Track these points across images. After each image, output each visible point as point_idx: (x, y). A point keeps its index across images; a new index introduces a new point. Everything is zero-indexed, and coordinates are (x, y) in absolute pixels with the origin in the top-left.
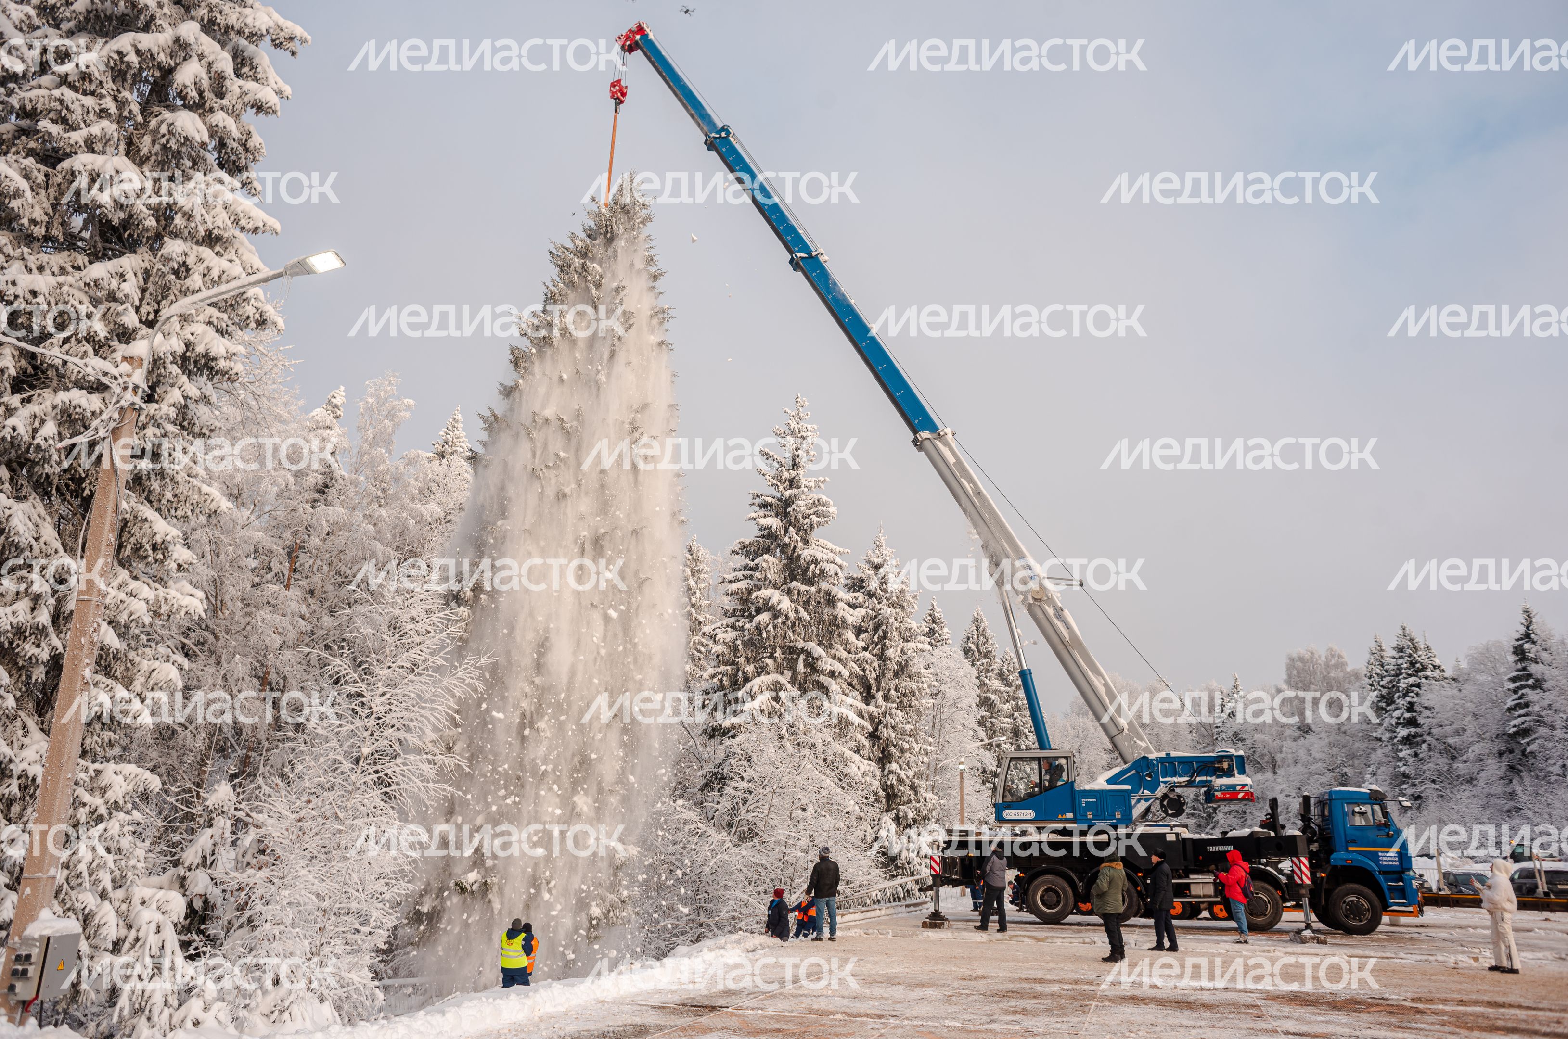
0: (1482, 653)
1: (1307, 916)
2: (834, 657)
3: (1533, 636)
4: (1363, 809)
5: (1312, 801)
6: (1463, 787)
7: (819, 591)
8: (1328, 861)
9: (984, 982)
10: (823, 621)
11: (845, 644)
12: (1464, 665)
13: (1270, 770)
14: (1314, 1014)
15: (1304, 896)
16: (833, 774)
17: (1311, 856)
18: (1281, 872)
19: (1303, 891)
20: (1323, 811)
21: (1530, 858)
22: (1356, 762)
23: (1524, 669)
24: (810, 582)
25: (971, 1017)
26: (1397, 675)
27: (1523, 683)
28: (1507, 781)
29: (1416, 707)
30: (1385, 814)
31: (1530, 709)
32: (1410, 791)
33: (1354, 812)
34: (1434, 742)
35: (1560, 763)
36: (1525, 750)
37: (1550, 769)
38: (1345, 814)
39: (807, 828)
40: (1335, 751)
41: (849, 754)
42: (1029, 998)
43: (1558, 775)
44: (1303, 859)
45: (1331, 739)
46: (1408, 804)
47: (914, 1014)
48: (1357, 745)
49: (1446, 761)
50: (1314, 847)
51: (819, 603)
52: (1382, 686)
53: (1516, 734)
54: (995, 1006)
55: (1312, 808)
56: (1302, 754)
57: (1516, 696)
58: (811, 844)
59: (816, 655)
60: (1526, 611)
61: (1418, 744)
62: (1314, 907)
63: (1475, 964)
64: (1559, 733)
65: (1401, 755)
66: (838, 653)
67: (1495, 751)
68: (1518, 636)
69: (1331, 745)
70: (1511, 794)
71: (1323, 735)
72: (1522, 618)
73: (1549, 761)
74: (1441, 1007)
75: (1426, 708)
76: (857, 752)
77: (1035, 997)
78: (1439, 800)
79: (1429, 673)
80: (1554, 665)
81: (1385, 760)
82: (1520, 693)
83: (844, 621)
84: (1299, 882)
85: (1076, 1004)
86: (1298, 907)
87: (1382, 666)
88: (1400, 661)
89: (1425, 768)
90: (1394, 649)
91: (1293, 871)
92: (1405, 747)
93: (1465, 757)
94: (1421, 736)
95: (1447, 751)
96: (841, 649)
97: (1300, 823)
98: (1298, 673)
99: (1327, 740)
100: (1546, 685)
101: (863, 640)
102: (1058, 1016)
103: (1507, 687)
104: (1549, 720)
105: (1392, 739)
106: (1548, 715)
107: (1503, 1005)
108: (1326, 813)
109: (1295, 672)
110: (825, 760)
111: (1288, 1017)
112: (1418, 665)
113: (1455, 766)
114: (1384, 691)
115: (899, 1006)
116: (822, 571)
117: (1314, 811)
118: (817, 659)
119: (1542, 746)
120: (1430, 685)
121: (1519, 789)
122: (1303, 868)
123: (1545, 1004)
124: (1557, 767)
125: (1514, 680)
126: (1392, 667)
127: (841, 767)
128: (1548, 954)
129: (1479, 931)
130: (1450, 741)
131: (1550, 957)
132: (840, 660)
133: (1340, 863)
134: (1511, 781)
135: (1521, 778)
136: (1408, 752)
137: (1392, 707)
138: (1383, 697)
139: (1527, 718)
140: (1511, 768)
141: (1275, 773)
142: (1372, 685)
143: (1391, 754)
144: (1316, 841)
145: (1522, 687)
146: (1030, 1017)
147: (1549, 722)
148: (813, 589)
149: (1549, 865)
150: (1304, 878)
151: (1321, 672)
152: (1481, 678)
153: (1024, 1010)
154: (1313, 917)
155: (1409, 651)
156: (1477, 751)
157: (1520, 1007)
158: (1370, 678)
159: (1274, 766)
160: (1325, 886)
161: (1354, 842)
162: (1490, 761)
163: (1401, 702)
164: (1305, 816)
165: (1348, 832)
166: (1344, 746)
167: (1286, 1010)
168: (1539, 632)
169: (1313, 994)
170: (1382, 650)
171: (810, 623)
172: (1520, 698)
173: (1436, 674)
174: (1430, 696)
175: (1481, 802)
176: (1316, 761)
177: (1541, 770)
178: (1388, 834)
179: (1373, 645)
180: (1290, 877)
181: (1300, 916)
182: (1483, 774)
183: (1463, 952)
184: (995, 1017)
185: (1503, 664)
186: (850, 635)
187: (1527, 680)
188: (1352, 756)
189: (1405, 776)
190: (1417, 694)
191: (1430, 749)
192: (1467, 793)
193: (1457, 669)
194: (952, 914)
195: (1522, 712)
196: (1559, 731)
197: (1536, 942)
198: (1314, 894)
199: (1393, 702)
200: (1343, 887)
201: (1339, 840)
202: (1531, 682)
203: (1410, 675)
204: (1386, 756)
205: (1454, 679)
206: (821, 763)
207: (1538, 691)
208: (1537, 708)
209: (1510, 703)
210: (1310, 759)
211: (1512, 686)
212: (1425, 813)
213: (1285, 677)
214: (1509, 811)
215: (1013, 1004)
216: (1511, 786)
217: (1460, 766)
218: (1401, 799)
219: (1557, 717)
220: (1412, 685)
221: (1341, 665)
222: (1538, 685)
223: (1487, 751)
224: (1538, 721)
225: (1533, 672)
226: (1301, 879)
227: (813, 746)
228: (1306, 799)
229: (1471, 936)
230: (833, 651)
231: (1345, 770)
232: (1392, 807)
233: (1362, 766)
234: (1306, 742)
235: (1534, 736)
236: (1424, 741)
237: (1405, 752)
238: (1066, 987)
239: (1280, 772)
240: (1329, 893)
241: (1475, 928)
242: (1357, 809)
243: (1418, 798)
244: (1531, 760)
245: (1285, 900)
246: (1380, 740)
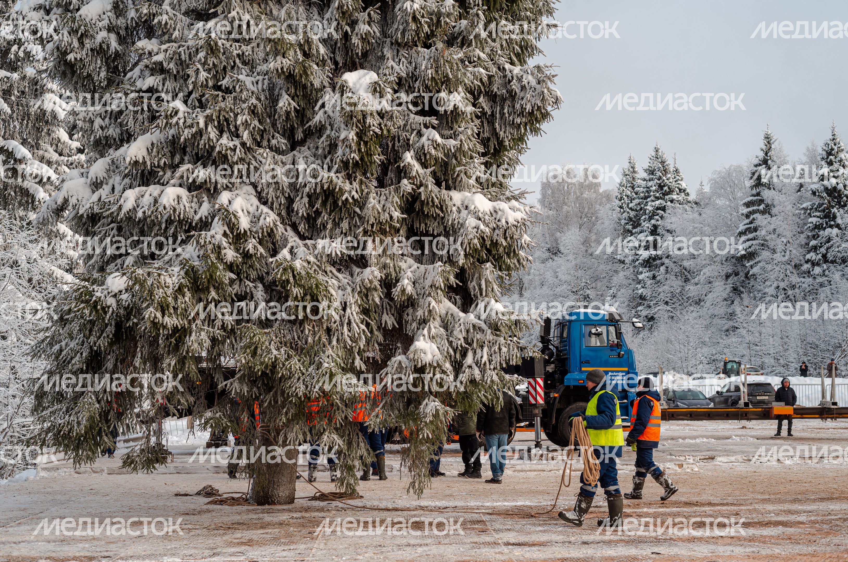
0: (723, 178)
1: (537, 435)
2: (42, 159)
3: (769, 162)
4: (599, 330)
5: (553, 324)
6: (692, 308)
7: (24, 78)
8: (562, 382)
9: (209, 515)
10: (29, 115)
11: (56, 143)
12: (707, 189)
13: (517, 292)
14: (534, 525)
15: (536, 415)
16: (39, 296)
17: (548, 377)
18: (517, 392)
19: (536, 411)
20: (562, 333)
21: (738, 374)
22: (599, 284)
23: (758, 194)
24: (14, 69)
25: (193, 551)
26: (646, 198)
27: (755, 208)
28: (729, 302)
29: (659, 231)
30: (619, 334)
31: (758, 233)
32: (644, 313)
33: (590, 334)
34: (671, 265)
35: (775, 285)
36: (748, 272)
37: (767, 290)
38: (582, 336)
39: (8, 358)
40: (580, 273)
41: (59, 273)
42: (256, 529)
43: (772, 296)
44: (539, 380)
45: (578, 261)
46: (640, 325)
47: (130, 553)
48: (602, 267)
49: (680, 283)
50: (550, 368)
51: (23, 92)
52: (631, 209)
53: (743, 257)
54: (219, 539)
55: (552, 331)
56: (549, 275)
57: (747, 221)
58: (12, 377)
59: (19, 156)
60: (768, 138)
61: (657, 267)
62: (544, 425)
63: (679, 470)
64: (778, 257)
65: (640, 277)
66: (46, 155)
67: (723, 273)
68: (756, 162)
69: (578, 267)
70: (731, 314)
71: (571, 257)
72: (762, 144)
73: (767, 283)
74: (645, 510)
75: (668, 231)
76: (69, 270)
77: (262, 528)
78: (669, 321)
79: (675, 197)
80: (784, 191)
81: (626, 282)
82: (751, 217)
83: (54, 116)
84: (533, 402)
85: (305, 531)
86: (531, 426)
87: (633, 188)
88: (650, 184)
89: (660, 290)
90: (646, 171)
91: (528, 392)
92: (645, 270)
93: (696, 279)
94: (661, 259)
95: (682, 274)
96: (51, 150)
97: (541, 345)
98: (553, 193)
99: (574, 263)
100: (774, 211)
101: (78, 140)
102: (285, 544)
103: (741, 211)
104: (771, 244)
105: (634, 261)
106: (772, 239)
107: (696, 504)
108: (565, 335)
109: (549, 192)
110: (30, 280)
111: (509, 530)
112: (666, 188)
113: (687, 288)
114: (632, 214)
115: (112, 545)
116: (28, 54)
117: (554, 333)
118: (20, 161)
119: (763, 268)
120: (674, 208)
121: (738, 309)
122: (538, 388)
123: (730, 500)
124: (773, 288)
125: (748, 205)
126: (642, 189)
127: (49, 288)
128: (739, 457)
129: (687, 441)
130: (686, 264)
131: (741, 460)
132: (49, 163)
133: (573, 383)
134: (733, 303)
135: (741, 299)
136: (647, 274)
137: (638, 229)
138: (630, 219)
139: (754, 242)
140: (735, 289)
141: (521, 295)
142: (621, 207)
143: (632, 276)
144: (553, 363)
145: (754, 212)
146: (255, 547)
147: (771, 247)
148: (15, 76)
149: (754, 379)
150: (538, 398)
151: (575, 193)
152: (720, 202)
153: (250, 541)
154: (543, 436)
155: (659, 174)
156: (708, 274)
157: (710, 504)
158: (620, 200)
159: (521, 289)
160: (557, 405)
161: (587, 363)
162: (717, 284)
163: (646, 225)
164: (545, 340)
165: (583, 353)
166: (589, 268)
167: (509, 523)
168: (775, 159)
169: (536, 507)
170: (634, 172)
171: (11, 117)
172: (751, 223)
173: (681, 197)
174: (673, 219)
175: (705, 323)
176: (561, 283)
177: (759, 291)
178: (619, 353)
179: (627, 166)
180: (525, 398)
181: (531, 435)
182: (710, 296)
183: (671, 461)
184: (219, 550)
185: (741, 189)
186: (63, 135)
187: (759, 205)
188: (596, 279)
189: (642, 298)
190: (662, 217)
191: (667, 272)
192: (694, 314)
193: (700, 193)
194: (176, 447)
195: (750, 236)
196: (779, 254)
197: (731, 447)
198: (546, 413)
199: (639, 225)
200: (574, 406)
201: (574, 361)
202: (762, 207)
203: (658, 198)
204: (627, 278)
205: (696, 203)
206: (25, 283)
207: (767, 216)
208: (763, 232)
209: (742, 228)
210: (557, 281)
211: (746, 210)
212: (656, 333)
213: (539, 196)
214: (727, 330)
215: (239, 535)
216: (732, 307)
217: (692, 288)
218: (635, 320)
219: (779, 241)
220: (658, 209)
221: (594, 186)
222: (767, 211)
223: (716, 274)
224: (763, 245)
225: (765, 198)
226: (535, 399)
227: (15, 264)
228: (548, 321)
229: (680, 446)
230: (41, 152)
231: (588, 292)
232: (626, 329)
233: (604, 288)
234: (554, 263)
235: (757, 259)
236: (663, 264)
237: (645, 275)
238: (295, 515)
239: (526, 294)
240: (559, 412)
241: (684, 438)
242: (594, 331)
243: (651, 319)
244: (752, 282)
245: (519, 421)
246: (623, 262)
